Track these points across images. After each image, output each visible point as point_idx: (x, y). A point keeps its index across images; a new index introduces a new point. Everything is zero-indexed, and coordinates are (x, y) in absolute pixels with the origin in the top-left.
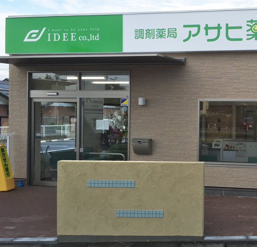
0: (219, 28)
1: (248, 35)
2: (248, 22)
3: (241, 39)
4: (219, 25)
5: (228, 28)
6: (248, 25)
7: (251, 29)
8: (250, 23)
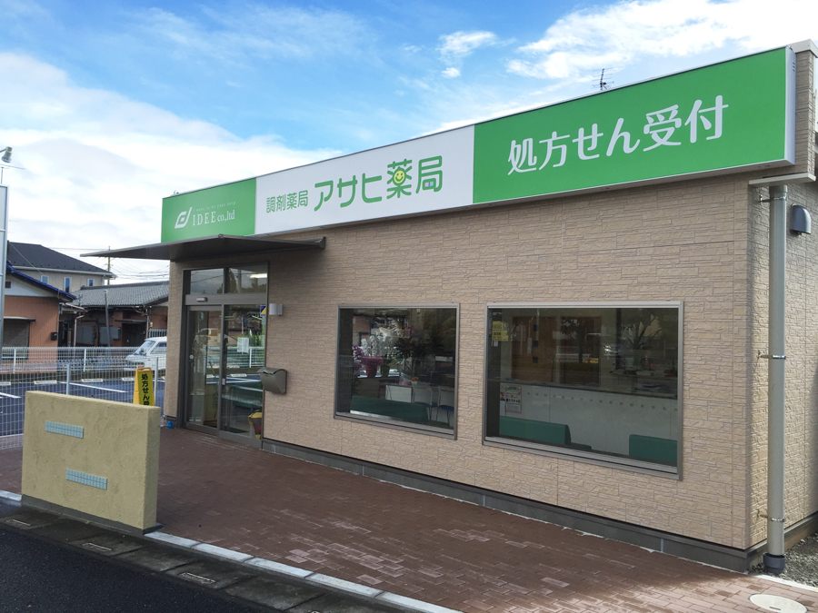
0: (354, 182)
1: (389, 190)
2: (389, 166)
3: (379, 199)
4: (354, 177)
5: (365, 181)
6: (389, 172)
7: (392, 179)
8: (391, 169)
